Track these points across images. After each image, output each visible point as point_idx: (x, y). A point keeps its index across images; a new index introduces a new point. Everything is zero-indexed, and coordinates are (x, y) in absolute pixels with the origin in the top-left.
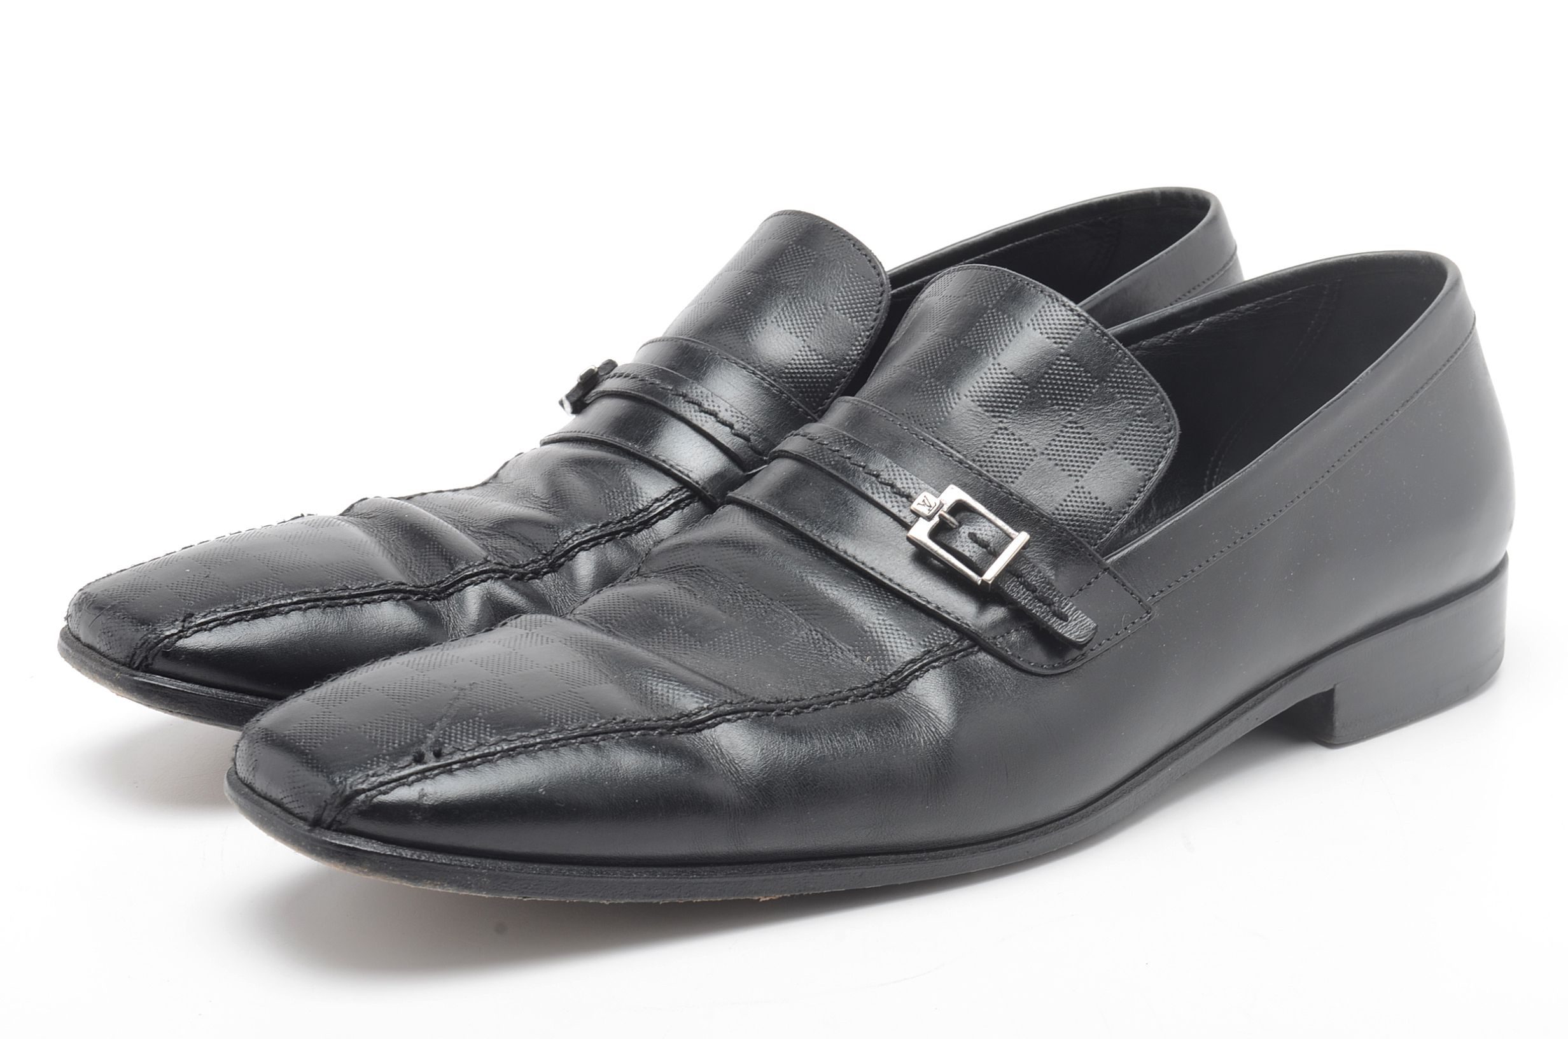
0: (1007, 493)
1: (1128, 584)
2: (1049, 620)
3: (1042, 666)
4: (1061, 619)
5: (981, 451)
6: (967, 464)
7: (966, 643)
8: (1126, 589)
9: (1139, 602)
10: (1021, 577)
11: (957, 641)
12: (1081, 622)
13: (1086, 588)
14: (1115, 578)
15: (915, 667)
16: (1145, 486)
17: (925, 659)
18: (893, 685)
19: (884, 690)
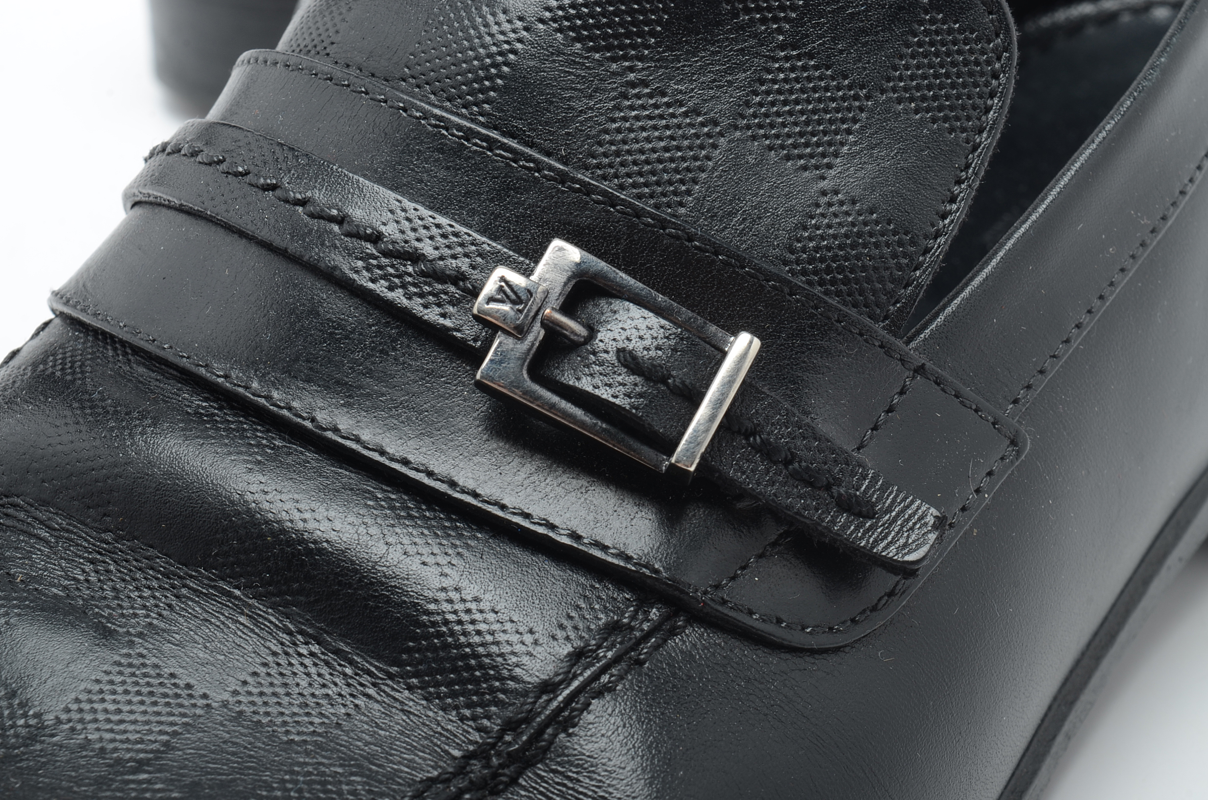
0: (677, 238)
1: (967, 391)
2: (833, 522)
3: (831, 629)
4: (859, 515)
5: (600, 144)
6: (575, 180)
7: (654, 614)
8: (961, 402)
9: (994, 424)
10: (754, 434)
11: (636, 612)
12: (903, 511)
13: (886, 422)
14: (938, 384)
15: (555, 704)
16: (968, 166)
17: (575, 676)
18: (512, 758)
19: (495, 775)
